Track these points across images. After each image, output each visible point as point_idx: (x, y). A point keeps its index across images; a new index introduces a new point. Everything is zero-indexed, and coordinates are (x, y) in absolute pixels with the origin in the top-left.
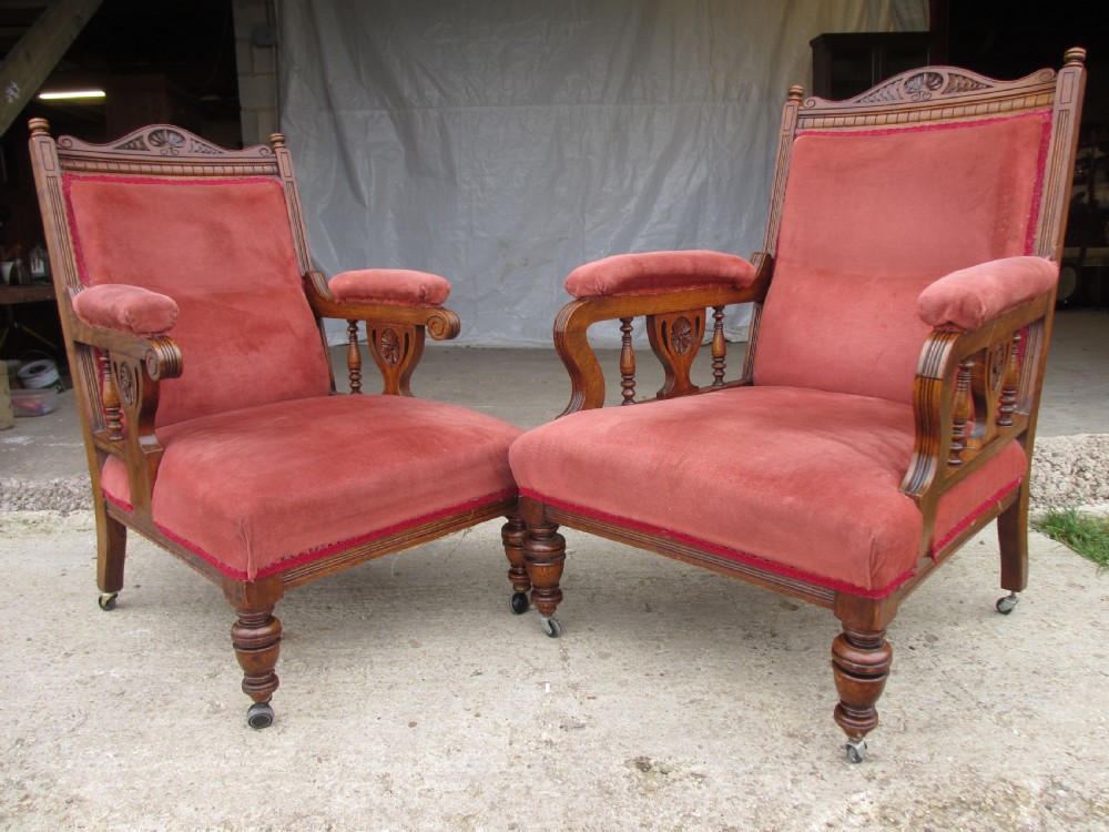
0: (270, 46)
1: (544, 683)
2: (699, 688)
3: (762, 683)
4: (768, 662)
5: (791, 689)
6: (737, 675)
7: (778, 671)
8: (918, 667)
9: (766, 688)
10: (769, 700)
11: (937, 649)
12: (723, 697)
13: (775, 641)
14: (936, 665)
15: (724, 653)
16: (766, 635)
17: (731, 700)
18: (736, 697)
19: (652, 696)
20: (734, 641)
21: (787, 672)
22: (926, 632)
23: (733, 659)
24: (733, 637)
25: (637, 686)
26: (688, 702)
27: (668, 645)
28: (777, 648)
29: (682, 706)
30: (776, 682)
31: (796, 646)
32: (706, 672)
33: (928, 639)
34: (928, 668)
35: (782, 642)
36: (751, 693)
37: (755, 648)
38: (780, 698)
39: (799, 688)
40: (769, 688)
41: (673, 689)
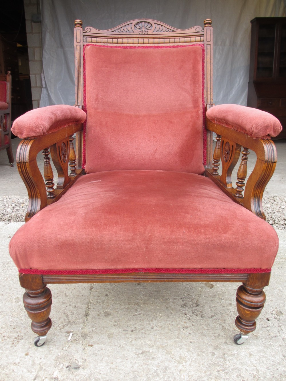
0: (38, 22)
1: (70, 332)
2: (149, 342)
3: (183, 341)
4: (190, 325)
5: (198, 347)
6: (171, 333)
7: (194, 332)
8: (269, 335)
9: (185, 345)
10: (185, 355)
11: (281, 321)
12: (160, 350)
13: (197, 310)
14: (280, 333)
15: (169, 317)
16: (193, 305)
17: (164, 353)
18: (167, 351)
19: (122, 347)
20: (176, 308)
21: (199, 333)
22: (276, 308)
23: (172, 322)
24: (176, 305)
25: (117, 338)
26: (140, 353)
27: (142, 309)
28: (197, 315)
29: (137, 356)
30: (191, 340)
31: (207, 314)
32: (156, 330)
33: (277, 314)
34: (275, 335)
35: (200, 310)
36: (176, 348)
37: (186, 314)
38: (191, 354)
39: (203, 346)
40: (187, 345)
41: (135, 342)
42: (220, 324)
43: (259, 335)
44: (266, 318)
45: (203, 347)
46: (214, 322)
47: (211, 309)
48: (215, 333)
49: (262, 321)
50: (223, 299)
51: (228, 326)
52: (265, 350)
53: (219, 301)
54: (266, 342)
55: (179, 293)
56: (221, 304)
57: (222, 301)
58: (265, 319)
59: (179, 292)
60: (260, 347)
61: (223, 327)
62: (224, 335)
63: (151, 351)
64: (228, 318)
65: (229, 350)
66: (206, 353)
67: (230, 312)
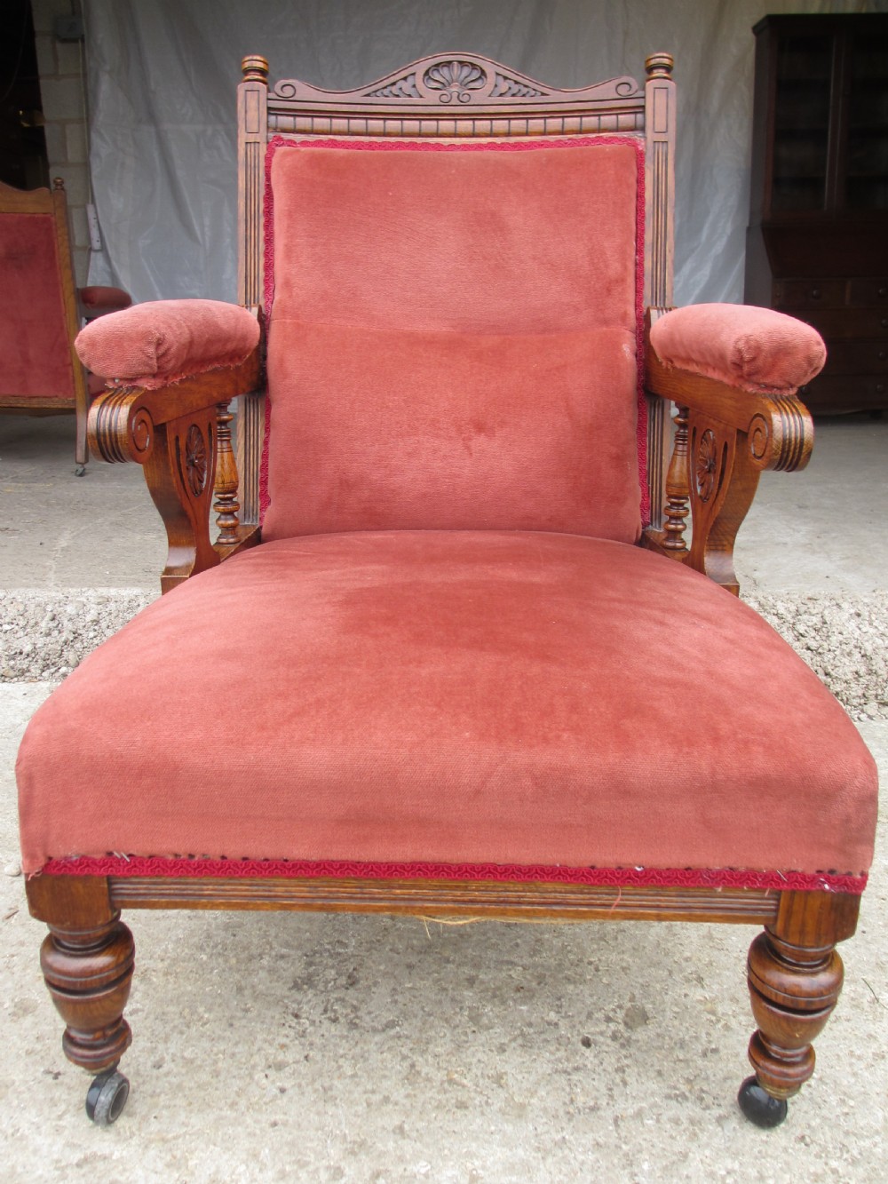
0: (75, 41)
3: (249, 1121)
4: (298, 1057)
5: (292, 1144)
6: (217, 1089)
7: (300, 1086)
8: (572, 1101)
9: (249, 1134)
10: (233, 1173)
11: (633, 1050)
12: (152, 1152)
13: (343, 1000)
14: (611, 1097)
15: (231, 1025)
16: (338, 982)
17: (160, 1165)
18: (174, 1157)
19: (22, 1135)
20: (273, 992)
21: (316, 1091)
22: (632, 999)
23: (237, 1044)
24: (277, 981)
25: (15, 1103)
26: (75, 1161)
27: (151, 992)
28: (335, 1020)
29: (57, 1173)
30: (279, 1117)
31: (373, 1015)
32: (167, 1074)
33: (628, 1020)
34: (592, 1103)
35: (355, 1003)
36: (212, 1147)
37: (297, 1016)
38: (257, 1170)
39: (312, 1140)
40: (255, 1135)
41: (73, 1119)
42: (404, 1058)
43: (532, 1101)
44: (581, 1037)
45: (309, 1145)
46: (386, 1047)
47: (396, 997)
48: (373, 1092)
49: (563, 1048)
50: (453, 962)
51: (433, 1065)
52: (534, 1163)
53: (435, 967)
54: (547, 1132)
55: (308, 934)
56: (439, 980)
57: (445, 967)
58: (577, 1040)
59: (306, 931)
60: (520, 1152)
61: (413, 1066)
62: (405, 1101)
63: (114, 1157)
64: (442, 1034)
65: (401, 1159)
66: (311, 1168)
67: (458, 1010)
